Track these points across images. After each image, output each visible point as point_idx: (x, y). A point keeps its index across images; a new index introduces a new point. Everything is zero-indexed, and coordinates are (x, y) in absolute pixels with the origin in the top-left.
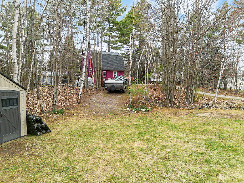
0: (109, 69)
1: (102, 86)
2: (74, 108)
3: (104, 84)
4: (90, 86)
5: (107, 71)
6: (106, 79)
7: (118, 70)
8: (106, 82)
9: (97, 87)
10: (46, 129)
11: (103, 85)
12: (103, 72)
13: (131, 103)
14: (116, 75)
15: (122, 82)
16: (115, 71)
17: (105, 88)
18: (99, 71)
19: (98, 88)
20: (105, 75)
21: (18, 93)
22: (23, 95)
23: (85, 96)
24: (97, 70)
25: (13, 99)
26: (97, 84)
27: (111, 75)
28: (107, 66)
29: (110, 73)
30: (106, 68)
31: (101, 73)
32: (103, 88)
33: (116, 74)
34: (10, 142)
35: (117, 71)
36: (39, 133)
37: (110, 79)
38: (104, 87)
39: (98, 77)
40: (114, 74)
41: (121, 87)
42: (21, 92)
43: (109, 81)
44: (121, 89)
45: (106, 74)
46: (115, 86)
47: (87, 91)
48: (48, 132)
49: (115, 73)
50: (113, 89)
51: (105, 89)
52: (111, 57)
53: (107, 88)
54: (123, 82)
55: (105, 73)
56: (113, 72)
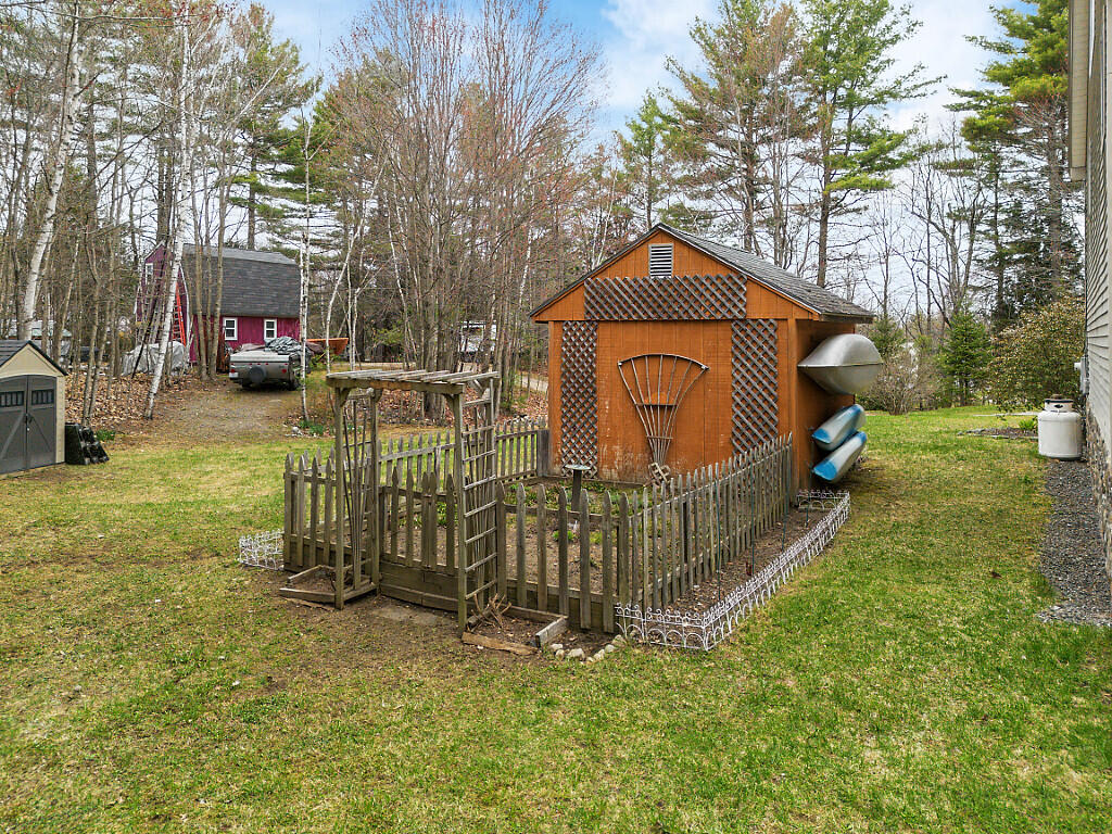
0: (248, 310)
1: (219, 371)
2: (135, 429)
3: (228, 363)
4: (178, 369)
5: (241, 318)
6: (236, 346)
7: (283, 314)
8: (233, 357)
9: (204, 373)
10: (99, 455)
11: (223, 366)
12: (225, 320)
13: (307, 416)
14: (275, 333)
15: (286, 358)
16: (272, 318)
17: (231, 375)
18: (213, 317)
19: (206, 378)
20: (231, 333)
21: (53, 380)
22: (62, 386)
23: (165, 400)
24: (204, 316)
25: (47, 391)
26: (204, 364)
27: (254, 331)
28: (239, 301)
29: (252, 328)
30: (237, 307)
31: (217, 329)
32: (224, 376)
33: (275, 329)
34: (40, 469)
35: (280, 320)
36: (87, 460)
37: (249, 346)
38: (227, 372)
39: (206, 342)
40: (266, 329)
41: (284, 371)
42: (59, 379)
43: (247, 354)
44: (283, 380)
45: (235, 329)
46: (263, 368)
47: (168, 386)
48: (102, 461)
49: (271, 325)
50: (257, 379)
51: (231, 379)
52: (254, 269)
53: (236, 375)
54: (290, 358)
55: (230, 324)
56: (263, 323)
